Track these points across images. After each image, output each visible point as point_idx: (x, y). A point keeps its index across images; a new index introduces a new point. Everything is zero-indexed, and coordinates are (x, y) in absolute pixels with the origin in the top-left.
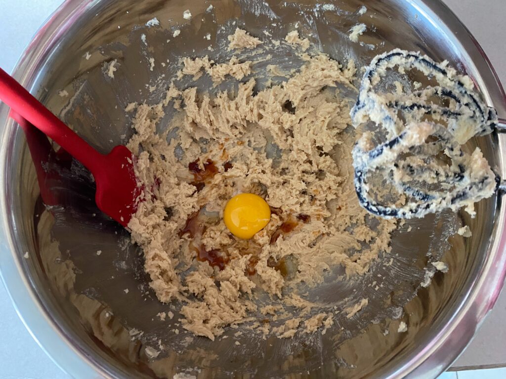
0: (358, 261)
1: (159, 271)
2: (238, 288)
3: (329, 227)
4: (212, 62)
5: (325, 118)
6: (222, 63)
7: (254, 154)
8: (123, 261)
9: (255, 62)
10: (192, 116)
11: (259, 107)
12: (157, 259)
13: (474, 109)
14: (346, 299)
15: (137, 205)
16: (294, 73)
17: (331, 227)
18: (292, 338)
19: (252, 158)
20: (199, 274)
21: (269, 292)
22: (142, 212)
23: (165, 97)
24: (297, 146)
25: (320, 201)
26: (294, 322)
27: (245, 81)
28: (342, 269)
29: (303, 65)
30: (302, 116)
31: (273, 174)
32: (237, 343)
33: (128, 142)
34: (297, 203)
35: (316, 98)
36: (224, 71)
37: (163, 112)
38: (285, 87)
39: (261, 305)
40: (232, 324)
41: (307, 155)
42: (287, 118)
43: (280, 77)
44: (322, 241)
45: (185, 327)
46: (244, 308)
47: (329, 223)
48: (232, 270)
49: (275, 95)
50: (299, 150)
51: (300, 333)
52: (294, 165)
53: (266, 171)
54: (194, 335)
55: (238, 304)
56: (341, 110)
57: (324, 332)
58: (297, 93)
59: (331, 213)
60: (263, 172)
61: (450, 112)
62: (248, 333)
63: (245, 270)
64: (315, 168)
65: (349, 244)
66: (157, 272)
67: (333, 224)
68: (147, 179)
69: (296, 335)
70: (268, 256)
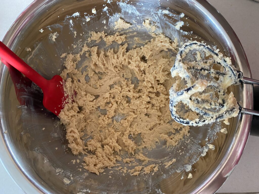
0: (173, 139)
1: (73, 138)
2: (113, 149)
3: (160, 120)
4: (106, 34)
5: (162, 66)
6: (111, 35)
7: (125, 81)
8: (56, 133)
9: (128, 35)
10: (95, 61)
11: (129, 58)
12: (72, 132)
13: (231, 73)
14: (166, 158)
15: (64, 105)
16: (148, 42)
17: (161, 120)
18: (138, 176)
19: (124, 83)
20: (94, 141)
21: (128, 151)
22: (66, 109)
23: (81, 50)
24: (147, 79)
25: (156, 107)
26: (139, 168)
27: (122, 45)
28: (165, 142)
29: (152, 38)
30: (150, 64)
31: (134, 92)
32: (110, 177)
33: (61, 73)
34: (145, 108)
35: (158, 55)
36: (112, 39)
37: (80, 58)
38: (142, 49)
39: (124, 158)
40: (108, 167)
41: (152, 84)
42: (142, 64)
43: (141, 43)
44: (156, 127)
45: (84, 168)
46: (115, 159)
47: (160, 118)
48: (110, 140)
49: (137, 53)
50: (147, 81)
51: (142, 173)
52: (145, 89)
53: (131, 91)
54: (89, 172)
55: (112, 157)
56: (170, 62)
57: (153, 174)
58: (148, 53)
59: (162, 113)
60: (129, 91)
61: (220, 73)
62: (116, 172)
63: (117, 140)
64: (155, 91)
65: (170, 130)
66: (72, 139)
67: (162, 119)
68: (70, 92)
69: (139, 174)
70: (129, 133)
